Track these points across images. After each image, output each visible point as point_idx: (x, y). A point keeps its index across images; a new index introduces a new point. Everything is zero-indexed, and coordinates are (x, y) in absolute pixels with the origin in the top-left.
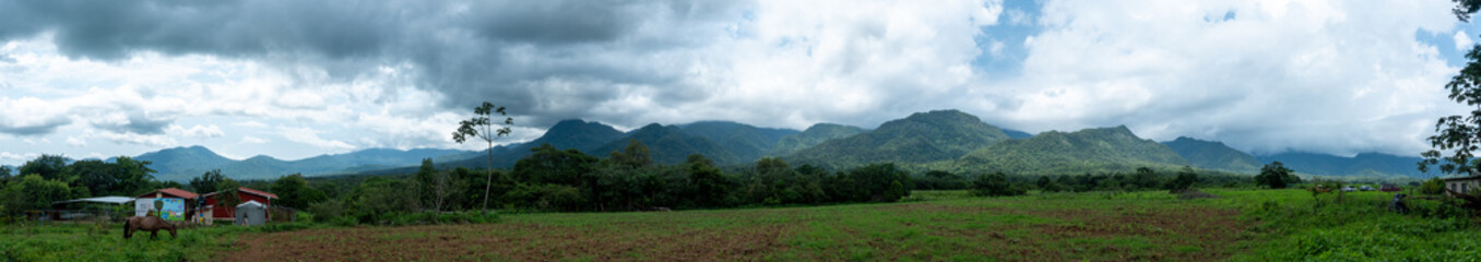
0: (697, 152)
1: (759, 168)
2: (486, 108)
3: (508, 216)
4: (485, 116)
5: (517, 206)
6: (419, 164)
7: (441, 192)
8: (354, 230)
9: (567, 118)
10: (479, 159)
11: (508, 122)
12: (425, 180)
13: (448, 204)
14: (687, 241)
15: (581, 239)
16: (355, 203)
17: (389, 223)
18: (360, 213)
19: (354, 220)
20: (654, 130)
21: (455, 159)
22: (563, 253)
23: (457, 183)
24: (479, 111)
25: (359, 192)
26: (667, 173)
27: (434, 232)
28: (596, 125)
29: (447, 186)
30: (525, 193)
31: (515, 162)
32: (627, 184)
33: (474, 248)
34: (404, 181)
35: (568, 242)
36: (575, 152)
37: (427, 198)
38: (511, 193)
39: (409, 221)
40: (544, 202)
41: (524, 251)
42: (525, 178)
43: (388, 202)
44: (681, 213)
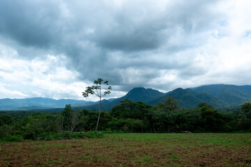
0: (203, 102)
1: (242, 109)
2: (99, 81)
3: (108, 135)
4: (98, 85)
5: (112, 129)
6: (65, 107)
7: (74, 122)
8: (20, 144)
9: (137, 87)
10: (94, 106)
11: (109, 88)
12: (66, 115)
13: (77, 128)
14: (205, 151)
15: (144, 147)
16: (23, 127)
17: (43, 139)
18: (26, 133)
19: (21, 138)
20: (179, 91)
21: (83, 105)
22: (136, 154)
23: (83, 117)
24: (96, 82)
25: (27, 121)
26: (188, 113)
27: (69, 143)
28: (151, 90)
29: (77, 119)
30: (116, 123)
31: (112, 107)
32: (167, 119)
33: (89, 152)
34: (55, 116)
35: (138, 148)
36: (141, 103)
37: (66, 125)
38: (110, 123)
39: (55, 138)
40: (126, 127)
41: (116, 154)
42: (117, 115)
43: (44, 127)
44: (197, 134)
